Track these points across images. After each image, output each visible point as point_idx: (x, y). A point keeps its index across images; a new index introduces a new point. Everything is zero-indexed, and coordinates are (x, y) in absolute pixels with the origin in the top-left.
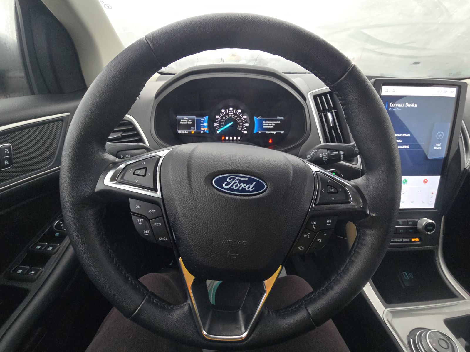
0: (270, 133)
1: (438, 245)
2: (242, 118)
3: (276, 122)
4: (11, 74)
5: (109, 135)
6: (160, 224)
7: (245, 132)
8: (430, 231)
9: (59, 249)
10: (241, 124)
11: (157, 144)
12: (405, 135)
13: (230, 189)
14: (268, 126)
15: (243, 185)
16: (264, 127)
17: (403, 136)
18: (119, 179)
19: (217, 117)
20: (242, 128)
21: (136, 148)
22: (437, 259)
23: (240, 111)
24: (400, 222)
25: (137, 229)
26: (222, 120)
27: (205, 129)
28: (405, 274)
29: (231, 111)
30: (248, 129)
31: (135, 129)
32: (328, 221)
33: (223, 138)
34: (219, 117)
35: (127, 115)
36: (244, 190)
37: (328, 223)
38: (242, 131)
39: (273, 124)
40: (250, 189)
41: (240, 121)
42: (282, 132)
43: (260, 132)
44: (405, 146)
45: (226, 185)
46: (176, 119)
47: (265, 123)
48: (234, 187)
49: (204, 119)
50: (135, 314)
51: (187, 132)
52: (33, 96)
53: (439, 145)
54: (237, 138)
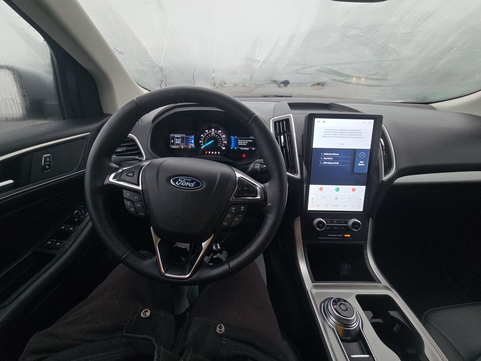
0: (243, 149)
1: (367, 241)
2: (222, 137)
3: (249, 141)
4: (48, 102)
5: (116, 149)
6: (140, 205)
7: (224, 148)
8: (356, 228)
9: (77, 229)
10: (221, 141)
11: (152, 156)
12: (334, 154)
13: (180, 185)
14: (243, 143)
15: (188, 183)
16: (239, 144)
17: (334, 155)
18: (118, 178)
19: (202, 136)
20: (221, 145)
21: (132, 159)
22: (365, 252)
23: (220, 131)
24: (334, 221)
25: (127, 208)
26: (206, 139)
27: (192, 145)
28: (345, 265)
29: (213, 132)
30: (225, 146)
31: (136, 145)
32: (242, 208)
33: (206, 152)
34: (204, 135)
35: (130, 134)
36: (188, 186)
37: (242, 209)
38: (222, 147)
39: (246, 142)
40: (192, 186)
41: (220, 139)
42: (253, 149)
43: (236, 149)
44: (335, 163)
45: (178, 183)
46: (170, 137)
47: (240, 141)
48: (182, 184)
49: (192, 137)
50: (123, 258)
51: (178, 147)
52: (64, 120)
53: (362, 162)
54: (217, 153)
